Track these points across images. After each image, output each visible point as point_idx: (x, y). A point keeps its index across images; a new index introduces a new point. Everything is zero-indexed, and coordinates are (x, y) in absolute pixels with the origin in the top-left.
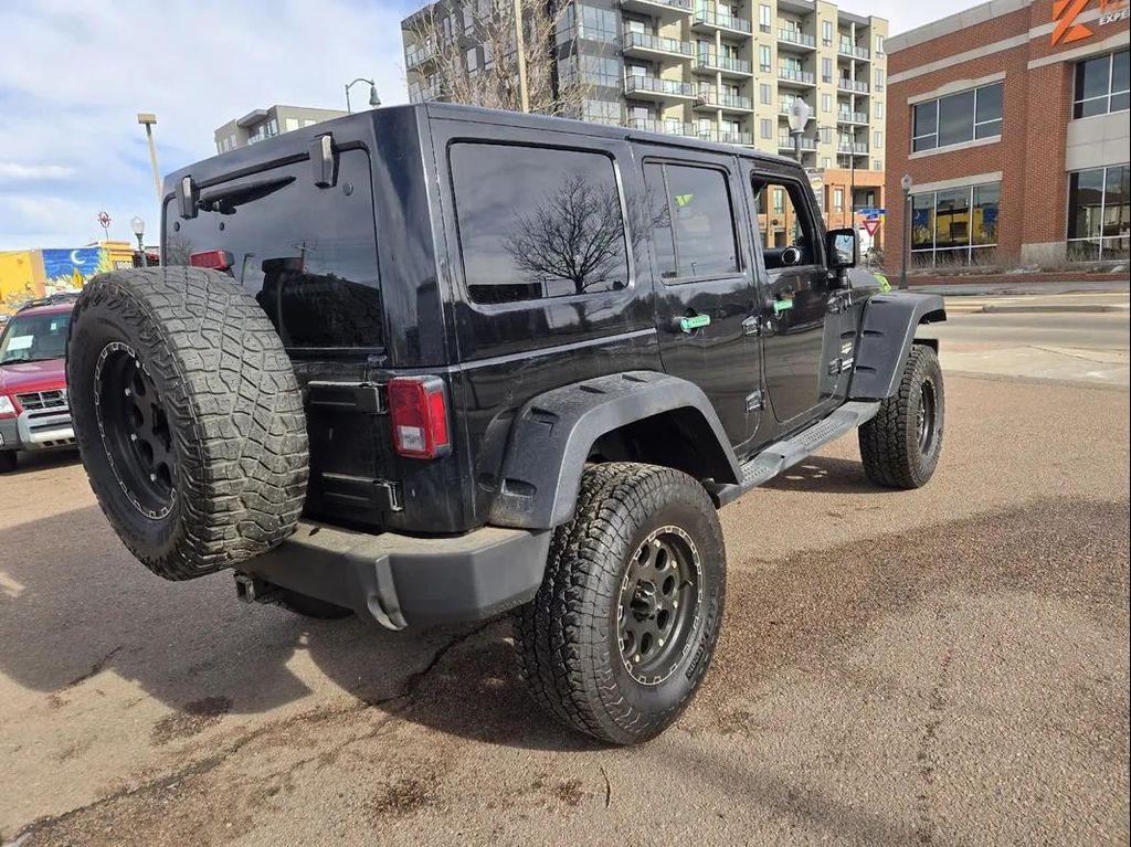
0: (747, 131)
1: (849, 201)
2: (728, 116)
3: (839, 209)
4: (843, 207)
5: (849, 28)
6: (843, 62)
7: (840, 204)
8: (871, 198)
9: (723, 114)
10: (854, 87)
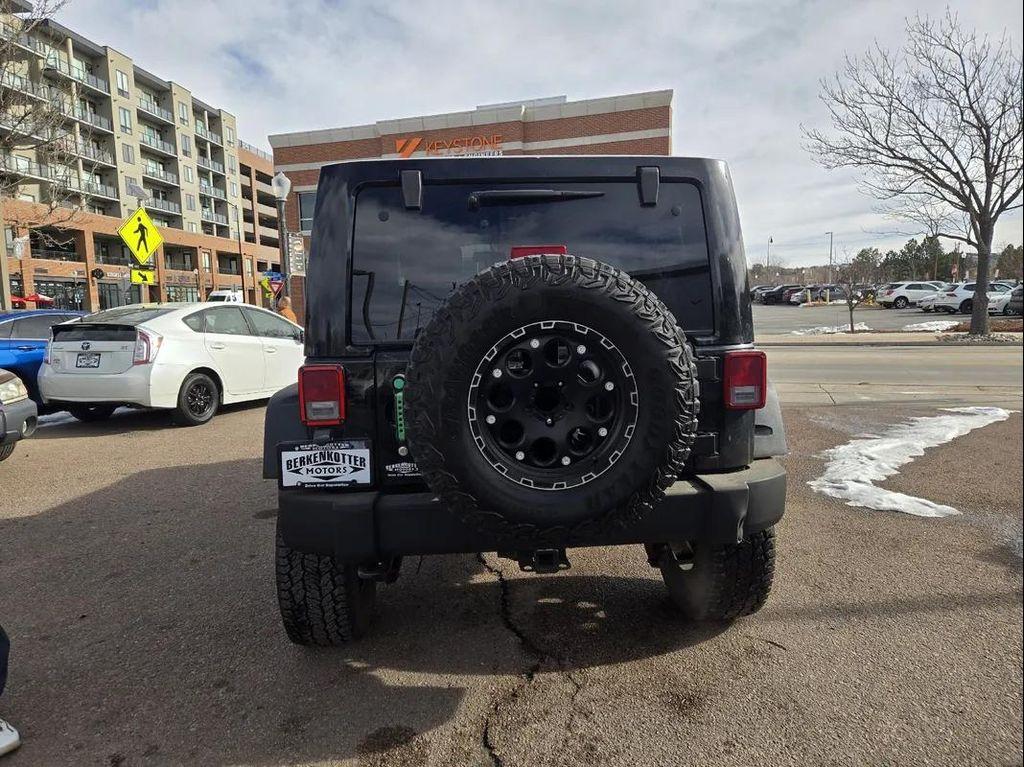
0: (111, 185)
1: (216, 264)
2: (88, 166)
3: (207, 271)
4: (210, 268)
5: (203, 115)
6: (200, 143)
7: (207, 266)
8: (233, 263)
9: (84, 164)
10: (211, 166)
